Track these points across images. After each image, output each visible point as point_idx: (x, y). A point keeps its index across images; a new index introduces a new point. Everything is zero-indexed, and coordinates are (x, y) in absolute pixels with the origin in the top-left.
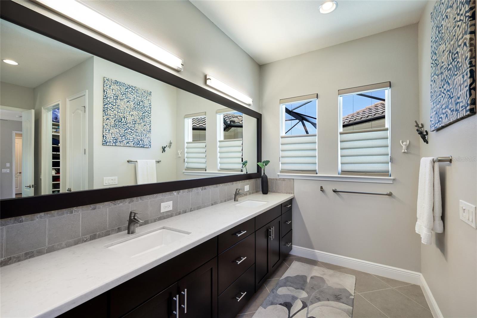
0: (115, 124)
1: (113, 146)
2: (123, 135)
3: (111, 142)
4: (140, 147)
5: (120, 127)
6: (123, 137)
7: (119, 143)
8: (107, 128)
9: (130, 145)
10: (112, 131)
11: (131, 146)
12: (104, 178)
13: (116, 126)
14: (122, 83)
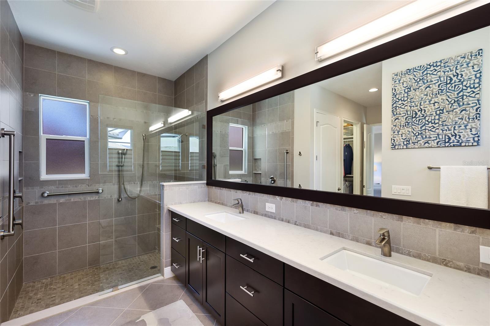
0: (407, 122)
1: (403, 149)
2: (419, 134)
3: (401, 144)
4: (451, 146)
5: (414, 124)
6: (418, 136)
7: (413, 144)
8: (395, 129)
9: (430, 145)
10: (402, 132)
11: (433, 146)
12: (393, 186)
13: (408, 125)
14: (417, 68)
